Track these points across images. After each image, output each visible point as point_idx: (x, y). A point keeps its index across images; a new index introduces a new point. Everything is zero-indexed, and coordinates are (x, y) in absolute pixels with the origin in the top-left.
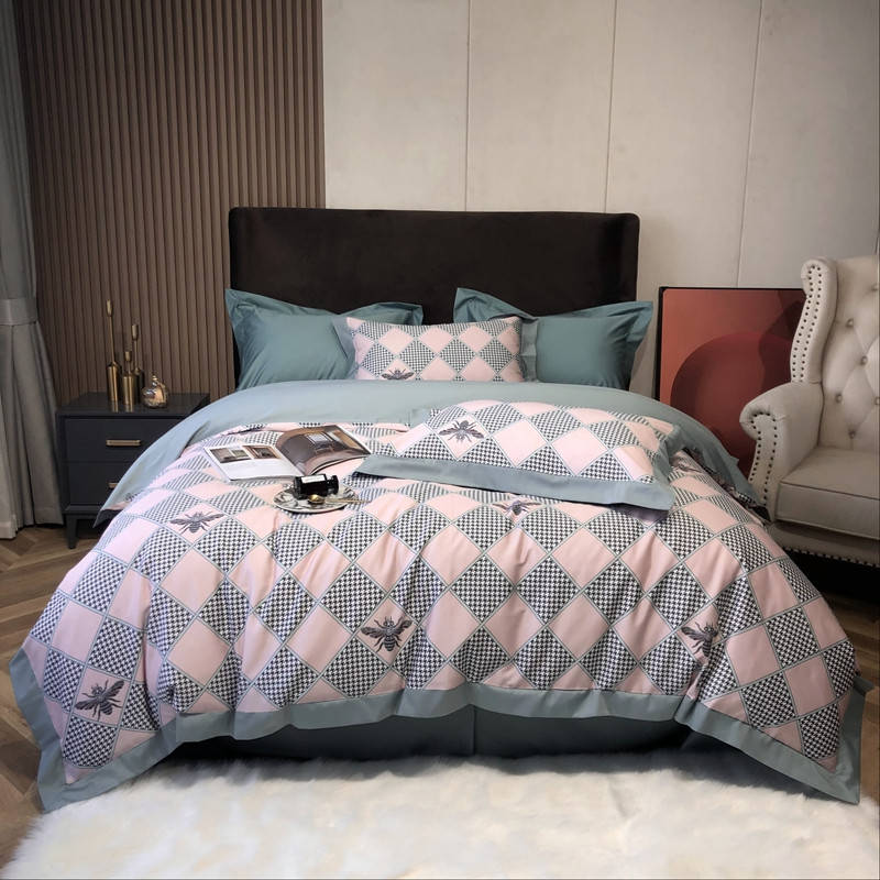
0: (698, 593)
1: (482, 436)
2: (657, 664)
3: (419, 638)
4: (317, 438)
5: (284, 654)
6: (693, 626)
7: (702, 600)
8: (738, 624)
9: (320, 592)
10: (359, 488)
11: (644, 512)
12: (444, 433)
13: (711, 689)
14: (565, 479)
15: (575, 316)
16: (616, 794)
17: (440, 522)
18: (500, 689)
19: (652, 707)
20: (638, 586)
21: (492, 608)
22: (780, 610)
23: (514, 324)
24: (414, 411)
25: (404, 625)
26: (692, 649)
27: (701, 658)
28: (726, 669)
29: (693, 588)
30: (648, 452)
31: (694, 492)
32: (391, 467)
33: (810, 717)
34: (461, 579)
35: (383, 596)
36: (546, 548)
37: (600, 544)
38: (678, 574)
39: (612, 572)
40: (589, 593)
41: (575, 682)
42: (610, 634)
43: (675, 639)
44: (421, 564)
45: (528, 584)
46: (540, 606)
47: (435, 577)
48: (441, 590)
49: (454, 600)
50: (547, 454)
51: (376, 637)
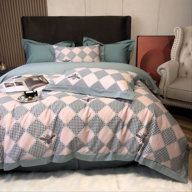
0: (141, 124)
1: (80, 78)
2: (129, 145)
3: (58, 140)
4: (35, 79)
5: (16, 146)
6: (140, 134)
7: (142, 126)
8: (153, 133)
9: (26, 127)
10: (44, 94)
11: (125, 100)
12: (69, 77)
13: (145, 152)
14: (103, 90)
15: (115, 44)
16: (117, 182)
17: (64, 105)
18: (83, 154)
19: (127, 157)
20: (123, 123)
21: (79, 131)
22: (165, 128)
23: (98, 47)
24: (65, 71)
25: (53, 136)
26: (139, 141)
27: (142, 143)
28: (149, 146)
29: (139, 123)
30: (127, 82)
31: (141, 93)
32: (53, 88)
33: (174, 159)
34: (70, 123)
35: (46, 128)
36: (96, 112)
37: (112, 110)
38: (135, 119)
39: (115, 119)
40: (108, 125)
41: (105, 150)
42: (115, 137)
43: (134, 138)
44: (58, 118)
45: (90, 123)
46: (94, 130)
47: (62, 122)
48: (64, 126)
49: (68, 129)
50: (98, 83)
51: (44, 140)
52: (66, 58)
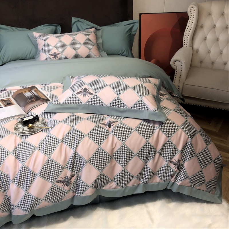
0: (175, 149)
1: (93, 94)
2: (161, 173)
3: (78, 179)
4: (28, 94)
5: (27, 195)
6: (174, 161)
7: (176, 151)
8: (188, 158)
10: (47, 119)
12: (78, 93)
14: (125, 109)
15: (113, 26)
18: (109, 190)
19: (160, 186)
20: (155, 150)
21: (104, 166)
22: (201, 150)
24: (64, 78)
25: (72, 176)
27: (176, 170)
28: (184, 172)
29: (173, 148)
30: (153, 96)
31: (169, 107)
32: (59, 109)
33: (210, 182)
34: (92, 158)
35: (62, 168)
36: (122, 141)
37: (141, 137)
38: (168, 143)
39: (146, 147)
40: (138, 155)
41: (134, 183)
42: (146, 166)
43: (168, 165)
44: (76, 154)
45: (116, 155)
46: (121, 162)
47: (82, 158)
48: (85, 163)
49: (90, 166)
50: (118, 100)
51: (62, 183)
52: (54, 50)
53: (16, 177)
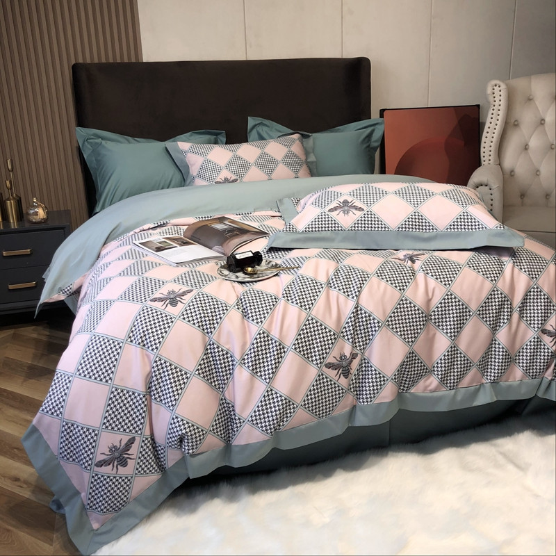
0: (549, 303)
1: (363, 210)
5: (270, 393)
10: (278, 259)
12: (332, 210)
14: (434, 233)
15: (332, 132)
17: (364, 277)
18: (423, 394)
19: (523, 390)
20: (511, 305)
21: (416, 335)
23: (299, 139)
24: (280, 201)
25: (354, 356)
29: (546, 301)
32: (298, 240)
34: (391, 317)
35: (336, 337)
36: (445, 285)
37: (480, 277)
38: (534, 292)
39: (493, 297)
40: (480, 314)
41: (472, 380)
42: (494, 342)
43: (538, 338)
44: (359, 309)
45: (436, 313)
46: (447, 329)
47: (371, 318)
48: (379, 326)
49: (390, 333)
50: (417, 217)
51: (336, 369)
52: (225, 174)
53: (248, 355)
